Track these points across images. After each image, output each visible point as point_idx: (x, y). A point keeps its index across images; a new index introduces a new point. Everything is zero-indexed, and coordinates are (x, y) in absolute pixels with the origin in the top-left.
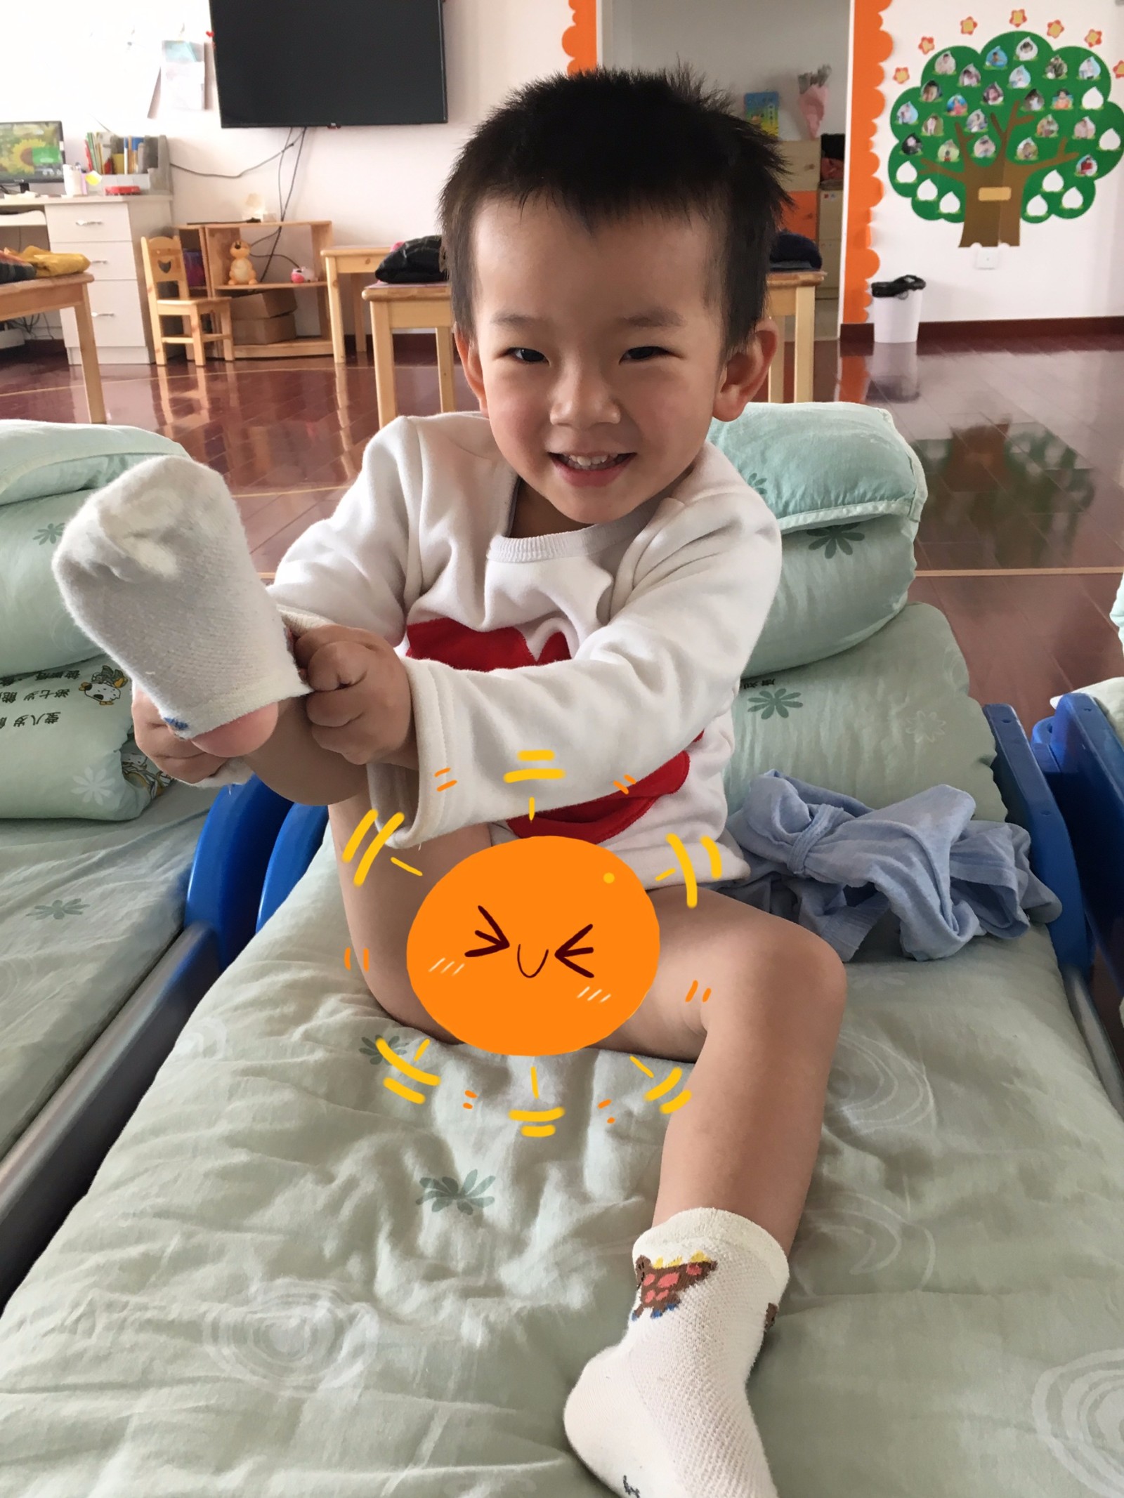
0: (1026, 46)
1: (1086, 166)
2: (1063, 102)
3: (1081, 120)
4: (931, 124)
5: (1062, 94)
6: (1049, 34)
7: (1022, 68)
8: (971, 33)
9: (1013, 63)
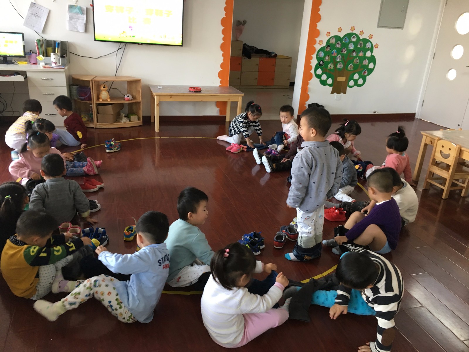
0: (354, 37)
1: (365, 72)
2: (361, 54)
3: (365, 59)
4: (327, 58)
5: (361, 52)
6: (360, 34)
7: (352, 43)
8: (340, 32)
9: (350, 42)
